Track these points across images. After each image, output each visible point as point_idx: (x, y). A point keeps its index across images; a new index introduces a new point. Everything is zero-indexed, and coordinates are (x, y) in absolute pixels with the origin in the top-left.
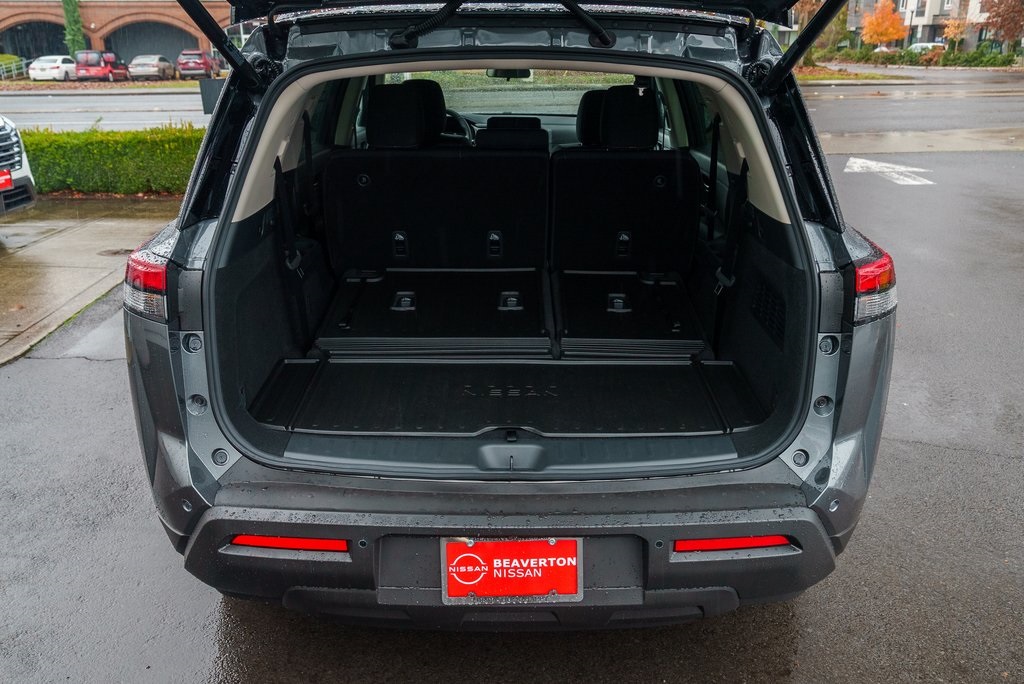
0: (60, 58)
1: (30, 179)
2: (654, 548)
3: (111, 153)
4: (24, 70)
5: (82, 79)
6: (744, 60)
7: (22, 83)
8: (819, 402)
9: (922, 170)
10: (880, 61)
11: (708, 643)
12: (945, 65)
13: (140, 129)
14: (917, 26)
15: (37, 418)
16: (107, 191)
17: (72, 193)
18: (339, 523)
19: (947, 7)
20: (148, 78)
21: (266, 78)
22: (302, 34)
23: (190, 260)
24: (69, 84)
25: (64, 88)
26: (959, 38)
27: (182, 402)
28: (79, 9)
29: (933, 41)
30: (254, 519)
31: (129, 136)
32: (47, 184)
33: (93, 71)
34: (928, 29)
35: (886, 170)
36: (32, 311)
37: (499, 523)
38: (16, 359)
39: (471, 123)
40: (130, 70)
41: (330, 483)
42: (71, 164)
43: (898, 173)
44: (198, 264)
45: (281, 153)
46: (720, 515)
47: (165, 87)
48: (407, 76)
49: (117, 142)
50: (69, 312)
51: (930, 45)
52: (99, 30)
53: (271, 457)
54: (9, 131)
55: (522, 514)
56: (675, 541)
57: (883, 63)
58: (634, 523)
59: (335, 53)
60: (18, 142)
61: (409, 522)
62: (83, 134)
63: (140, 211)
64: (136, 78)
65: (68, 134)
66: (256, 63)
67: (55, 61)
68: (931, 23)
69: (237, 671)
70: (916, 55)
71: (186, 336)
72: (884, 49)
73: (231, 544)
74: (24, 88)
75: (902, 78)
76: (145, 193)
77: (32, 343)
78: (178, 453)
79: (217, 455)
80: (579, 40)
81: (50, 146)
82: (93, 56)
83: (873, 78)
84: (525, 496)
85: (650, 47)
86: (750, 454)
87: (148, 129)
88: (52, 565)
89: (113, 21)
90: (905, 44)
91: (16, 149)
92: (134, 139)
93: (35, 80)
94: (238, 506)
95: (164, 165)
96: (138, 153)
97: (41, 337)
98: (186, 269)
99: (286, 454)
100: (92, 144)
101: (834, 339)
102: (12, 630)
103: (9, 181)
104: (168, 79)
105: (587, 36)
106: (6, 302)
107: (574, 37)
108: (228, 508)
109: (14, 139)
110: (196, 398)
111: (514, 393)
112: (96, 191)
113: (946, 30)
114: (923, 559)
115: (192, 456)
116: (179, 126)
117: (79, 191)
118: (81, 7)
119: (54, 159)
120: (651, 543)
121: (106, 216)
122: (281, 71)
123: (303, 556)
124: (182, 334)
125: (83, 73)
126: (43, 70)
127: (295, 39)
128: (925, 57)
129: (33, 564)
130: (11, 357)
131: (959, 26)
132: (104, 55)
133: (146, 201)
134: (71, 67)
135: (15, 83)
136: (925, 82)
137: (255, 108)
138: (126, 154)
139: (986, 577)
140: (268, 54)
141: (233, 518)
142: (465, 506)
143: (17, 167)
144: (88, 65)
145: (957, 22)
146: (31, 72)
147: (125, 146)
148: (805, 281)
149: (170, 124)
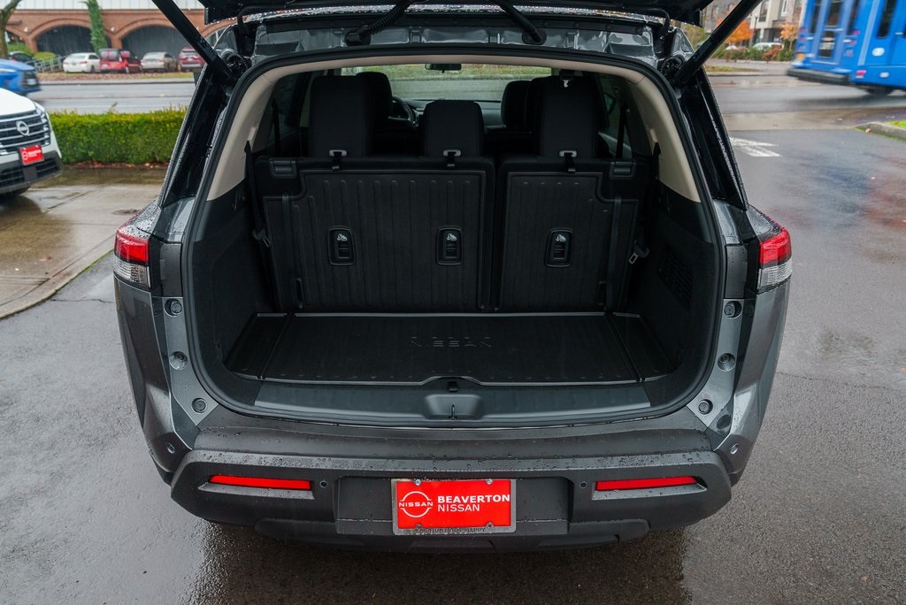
0: (87, 55)
1: (57, 153)
2: (578, 489)
3: (124, 131)
4: (60, 64)
5: (105, 72)
6: (659, 56)
7: (58, 74)
8: (722, 359)
9: (770, 145)
10: (731, 56)
11: (614, 551)
12: (782, 60)
13: (147, 112)
14: (759, 30)
15: (59, 352)
16: (121, 162)
17: (93, 163)
18: (303, 467)
19: (783, 14)
20: (155, 70)
21: (237, 72)
22: (268, 33)
23: (170, 234)
24: (94, 75)
25: (90, 79)
26: (792, 39)
27: (166, 358)
28: (102, 16)
29: (772, 41)
30: (229, 462)
31: (138, 118)
32: (74, 156)
33: (114, 65)
34: (768, 32)
35: (741, 144)
36: (58, 261)
37: (444, 467)
38: (44, 301)
39: (412, 107)
40: (142, 64)
41: (295, 429)
42: (92, 140)
43: (751, 147)
44: (178, 238)
45: (251, 137)
46: (637, 459)
47: (169, 77)
48: (359, 70)
49: (128, 122)
50: (88, 261)
51: (770, 44)
52: (118, 32)
53: (244, 406)
54: (39, 114)
55: (463, 459)
56: (597, 483)
57: (733, 59)
58: (562, 466)
59: (297, 50)
60: (47, 123)
61: (364, 465)
62: (102, 115)
63: (147, 177)
64: (147, 71)
65: (89, 116)
66: (228, 58)
67: (84, 57)
68: (770, 27)
69: (219, 576)
70: (759, 52)
71: (168, 301)
72: (734, 47)
73: (209, 481)
74: (58, 79)
75: (749, 70)
76: (151, 163)
77: (57, 288)
78: (163, 403)
79: (197, 404)
80: (513, 38)
81: (75, 126)
82: (113, 53)
83: (726, 70)
84: (466, 442)
85: (577, 44)
86: (661, 403)
87: (153, 112)
88: (67, 480)
89: (128, 25)
90: (751, 43)
91: (46, 129)
92: (142, 119)
93: (68, 72)
94: (215, 450)
95: (165, 140)
96: (146, 131)
97: (64, 283)
98: (167, 242)
99: (257, 403)
100: (108, 124)
101: (737, 304)
102: (32, 538)
103: (40, 155)
104: (171, 71)
105: (521, 34)
106: (37, 254)
107: (510, 35)
108: (206, 452)
109: (44, 121)
110: (178, 355)
111: (454, 344)
112: (111, 162)
113: (782, 33)
114: (790, 475)
115: (175, 405)
116: (178, 109)
117: (99, 162)
118: (103, 14)
119: (79, 136)
120: (576, 485)
121: (121, 182)
122: (250, 66)
123: (271, 493)
124: (164, 300)
125: (105, 66)
126: (74, 64)
127: (262, 37)
128: (768, 54)
129: (51, 480)
130: (39, 300)
131: (792, 30)
132: (122, 52)
133: (152, 169)
134: (97, 62)
135: (52, 75)
136: (767, 73)
137: (227, 98)
138: (135, 132)
139: (843, 491)
140: (239, 50)
141: (210, 461)
142: (413, 451)
143: (47, 143)
144: (109, 60)
145: (791, 26)
146: (65, 66)
147: (135, 126)
148: (713, 252)
149: (171, 108)
